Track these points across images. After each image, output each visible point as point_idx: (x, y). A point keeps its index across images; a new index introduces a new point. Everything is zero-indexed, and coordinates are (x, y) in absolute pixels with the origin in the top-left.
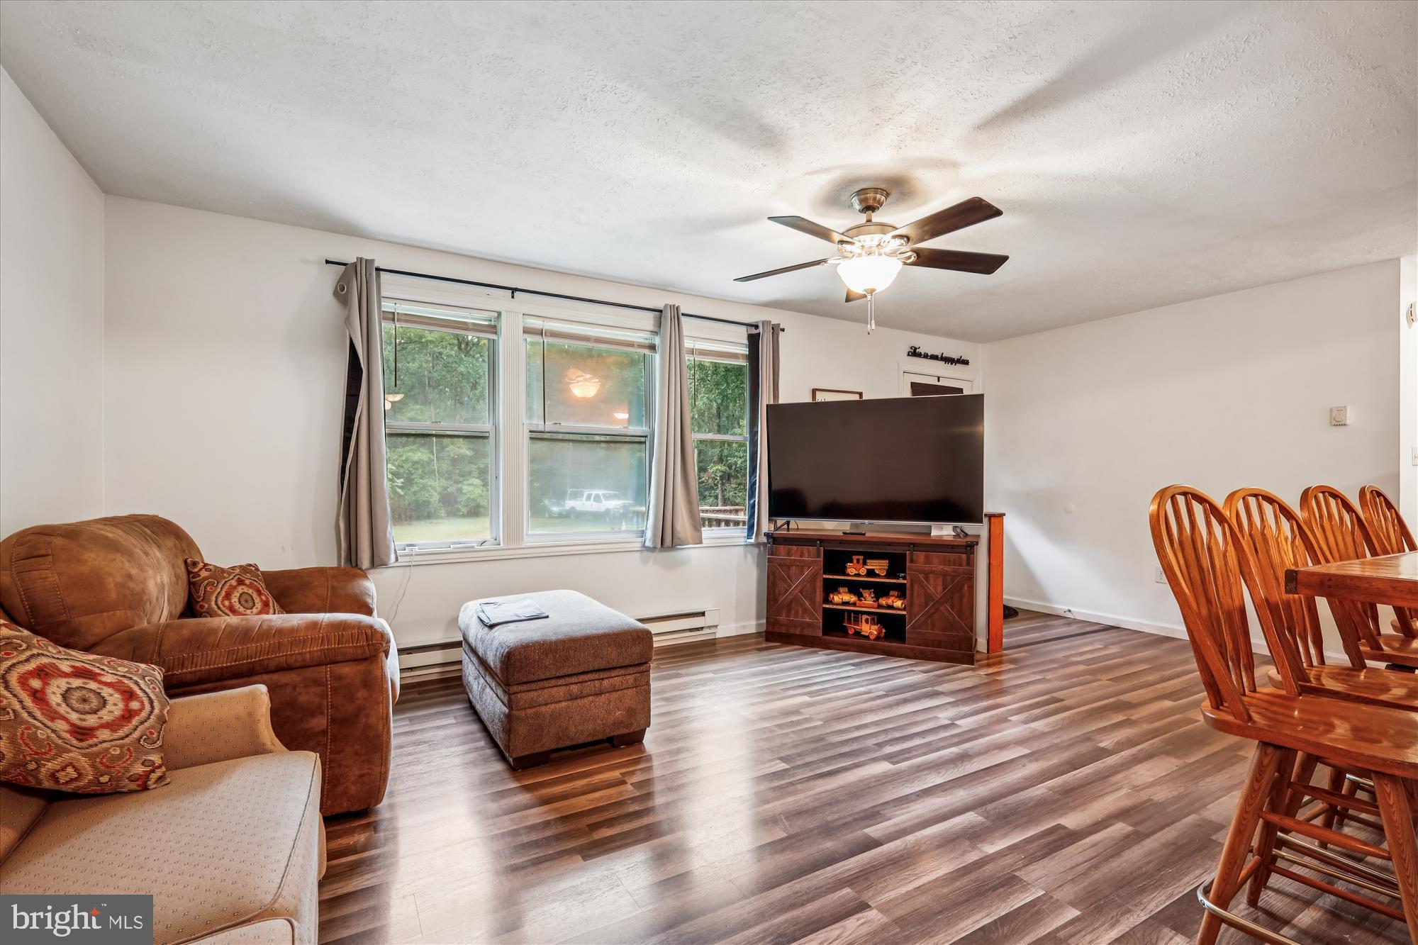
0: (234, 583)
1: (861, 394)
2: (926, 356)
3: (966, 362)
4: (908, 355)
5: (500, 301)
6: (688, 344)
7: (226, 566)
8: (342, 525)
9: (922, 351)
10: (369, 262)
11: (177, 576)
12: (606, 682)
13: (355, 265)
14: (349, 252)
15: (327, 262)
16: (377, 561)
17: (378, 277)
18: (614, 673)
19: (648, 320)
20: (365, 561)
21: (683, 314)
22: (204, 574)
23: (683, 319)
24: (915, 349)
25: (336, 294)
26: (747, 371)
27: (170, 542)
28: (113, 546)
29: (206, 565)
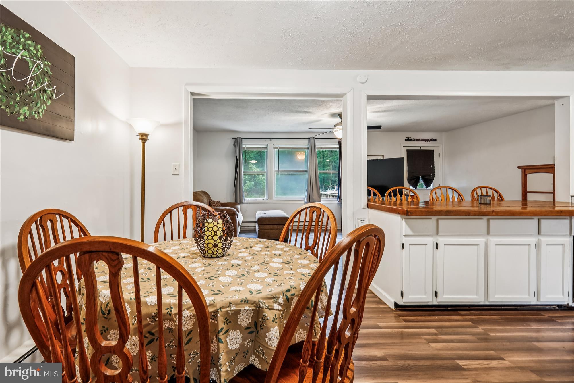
0: (216, 204)
1: (383, 156)
2: (414, 140)
3: (435, 140)
4: (405, 140)
5: (268, 142)
6: (317, 146)
7: (215, 201)
8: (235, 194)
9: (412, 138)
10: (240, 138)
11: (208, 201)
12: (278, 227)
13: (237, 138)
14: (236, 136)
15: (232, 139)
16: (241, 202)
17: (242, 140)
18: (280, 225)
19: (306, 141)
20: (239, 202)
21: (315, 139)
22: (211, 201)
23: (315, 140)
24: (409, 138)
25: (234, 145)
26: (338, 152)
27: (207, 196)
28: (200, 195)
29: (212, 200)
